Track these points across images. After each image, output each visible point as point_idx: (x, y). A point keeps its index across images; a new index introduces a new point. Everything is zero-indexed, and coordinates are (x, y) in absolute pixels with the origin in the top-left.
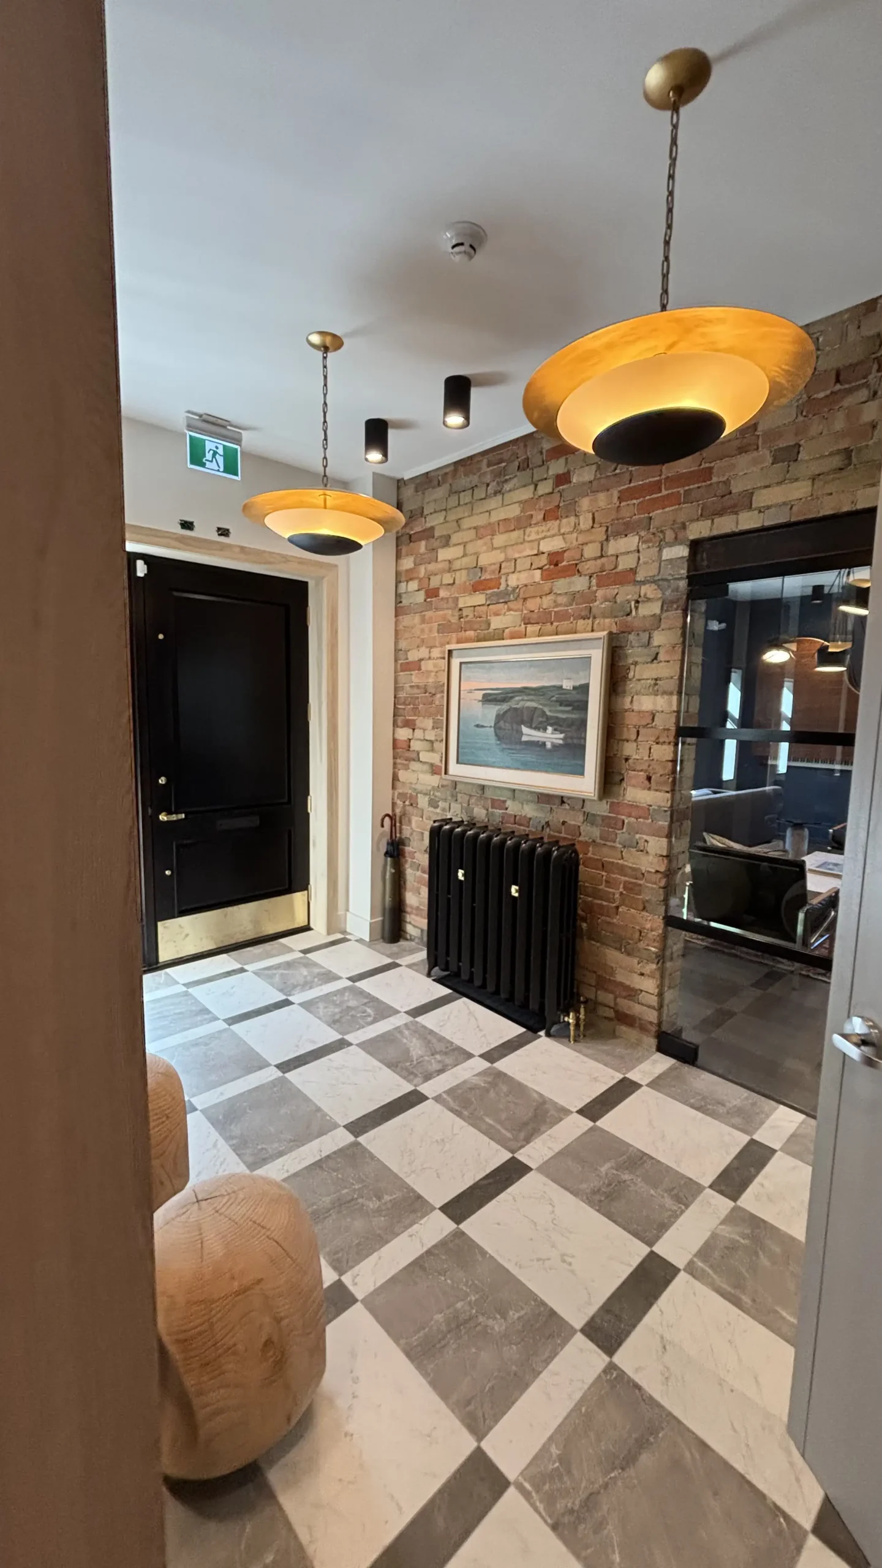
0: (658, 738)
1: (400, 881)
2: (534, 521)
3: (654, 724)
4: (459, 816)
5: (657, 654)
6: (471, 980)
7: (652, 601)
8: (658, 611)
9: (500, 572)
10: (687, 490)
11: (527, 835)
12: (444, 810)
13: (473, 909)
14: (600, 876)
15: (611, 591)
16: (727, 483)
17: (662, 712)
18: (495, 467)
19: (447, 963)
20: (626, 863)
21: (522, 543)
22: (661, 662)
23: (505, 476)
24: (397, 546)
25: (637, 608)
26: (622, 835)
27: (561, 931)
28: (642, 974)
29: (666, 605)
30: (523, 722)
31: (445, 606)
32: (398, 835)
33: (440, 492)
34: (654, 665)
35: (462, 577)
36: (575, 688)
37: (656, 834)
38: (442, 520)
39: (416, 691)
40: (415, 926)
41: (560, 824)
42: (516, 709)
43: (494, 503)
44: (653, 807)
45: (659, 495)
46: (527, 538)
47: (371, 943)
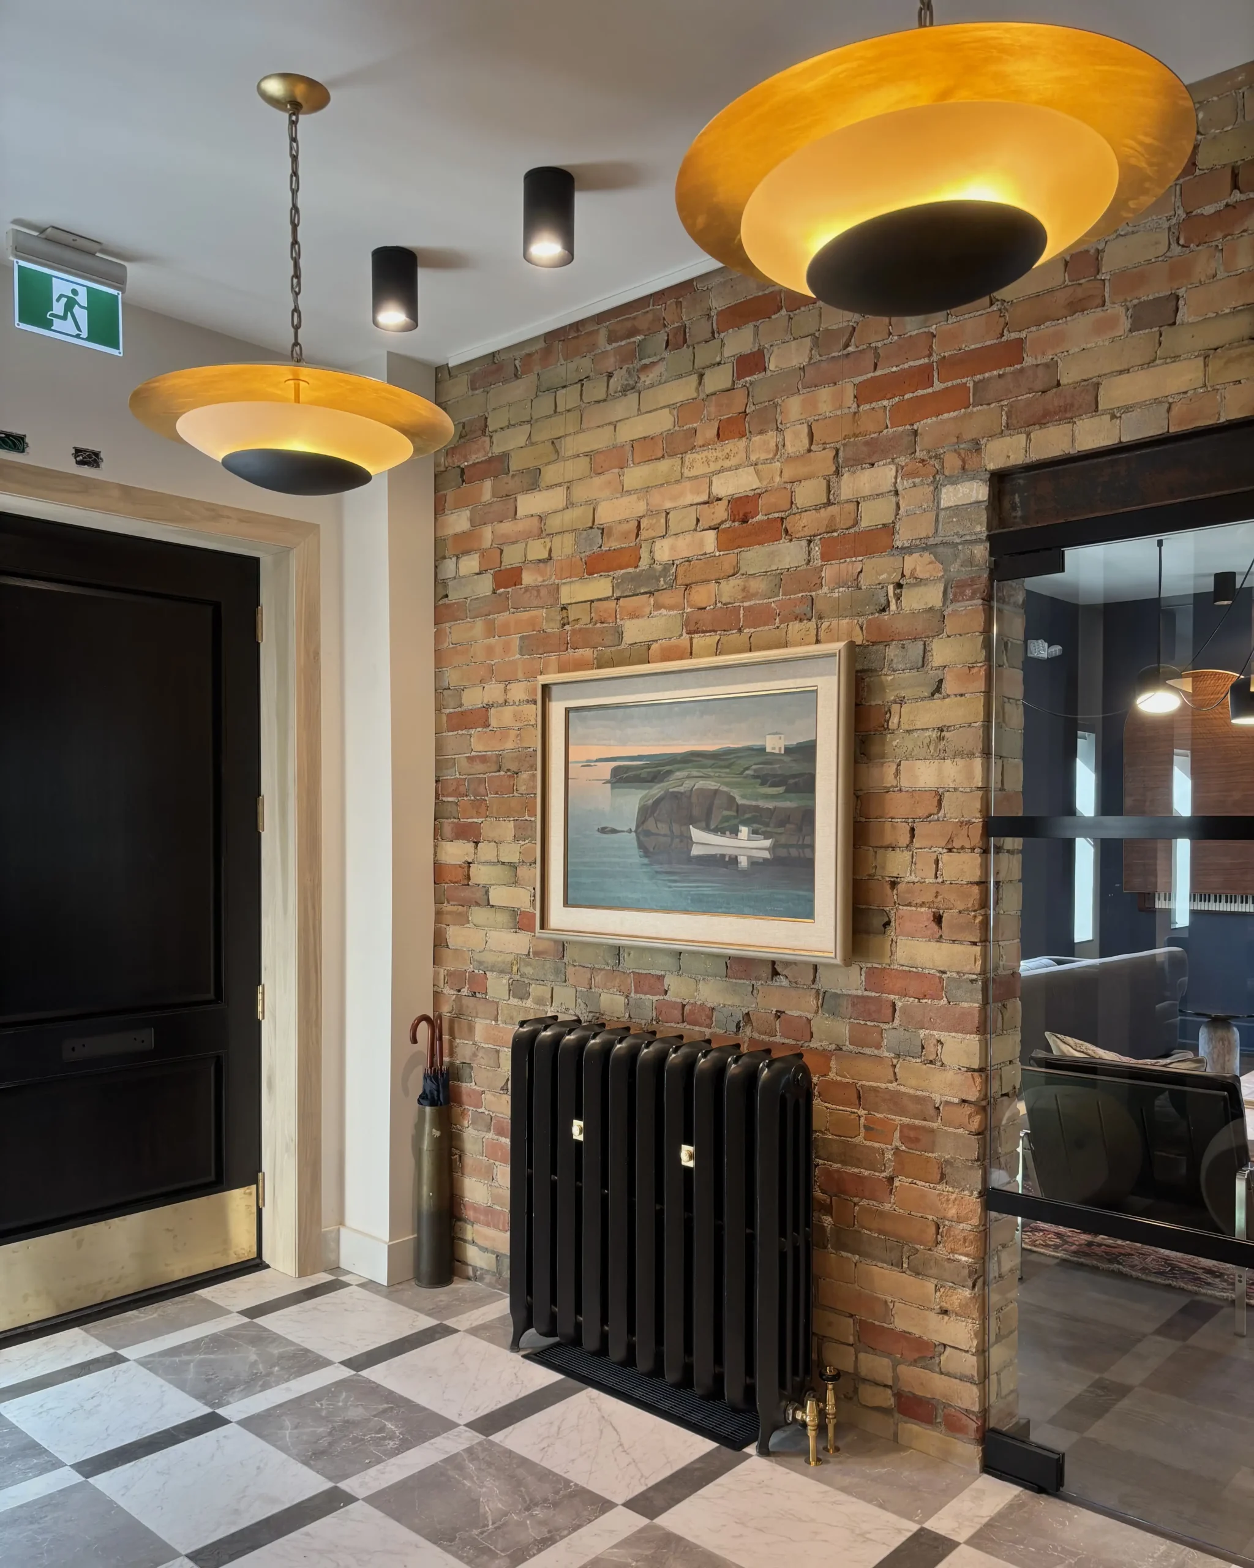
0: (951, 840)
1: (451, 1154)
2: (699, 441)
3: (941, 814)
4: (571, 1011)
5: (941, 681)
6: (603, 1351)
7: (925, 585)
8: (938, 604)
9: (637, 535)
10: (980, 381)
11: (709, 1041)
12: (540, 1001)
13: (604, 1199)
14: (853, 1116)
15: (850, 566)
16: (1051, 366)
17: (956, 789)
18: (623, 343)
19: (553, 1317)
20: (902, 1089)
21: (677, 482)
22: (948, 696)
23: (640, 360)
24: (436, 490)
25: (898, 598)
26: (893, 1034)
27: (783, 1233)
28: (945, 1312)
29: (953, 590)
30: (692, 821)
31: (535, 603)
32: (446, 1059)
33: (519, 389)
34: (937, 703)
35: (564, 547)
36: (788, 750)
37: (957, 1026)
38: (522, 440)
39: (479, 767)
40: (485, 1250)
41: (772, 1018)
42: (676, 796)
43: (621, 408)
44: (949, 974)
45: (930, 390)
46: (687, 473)
47: (393, 1289)
